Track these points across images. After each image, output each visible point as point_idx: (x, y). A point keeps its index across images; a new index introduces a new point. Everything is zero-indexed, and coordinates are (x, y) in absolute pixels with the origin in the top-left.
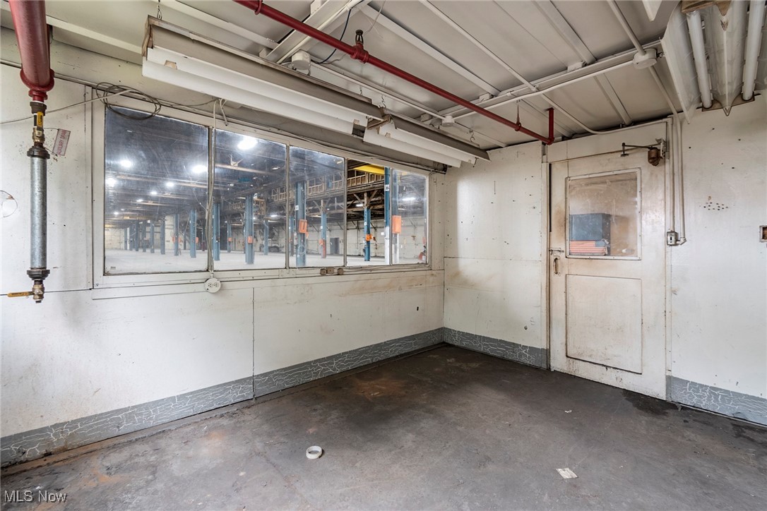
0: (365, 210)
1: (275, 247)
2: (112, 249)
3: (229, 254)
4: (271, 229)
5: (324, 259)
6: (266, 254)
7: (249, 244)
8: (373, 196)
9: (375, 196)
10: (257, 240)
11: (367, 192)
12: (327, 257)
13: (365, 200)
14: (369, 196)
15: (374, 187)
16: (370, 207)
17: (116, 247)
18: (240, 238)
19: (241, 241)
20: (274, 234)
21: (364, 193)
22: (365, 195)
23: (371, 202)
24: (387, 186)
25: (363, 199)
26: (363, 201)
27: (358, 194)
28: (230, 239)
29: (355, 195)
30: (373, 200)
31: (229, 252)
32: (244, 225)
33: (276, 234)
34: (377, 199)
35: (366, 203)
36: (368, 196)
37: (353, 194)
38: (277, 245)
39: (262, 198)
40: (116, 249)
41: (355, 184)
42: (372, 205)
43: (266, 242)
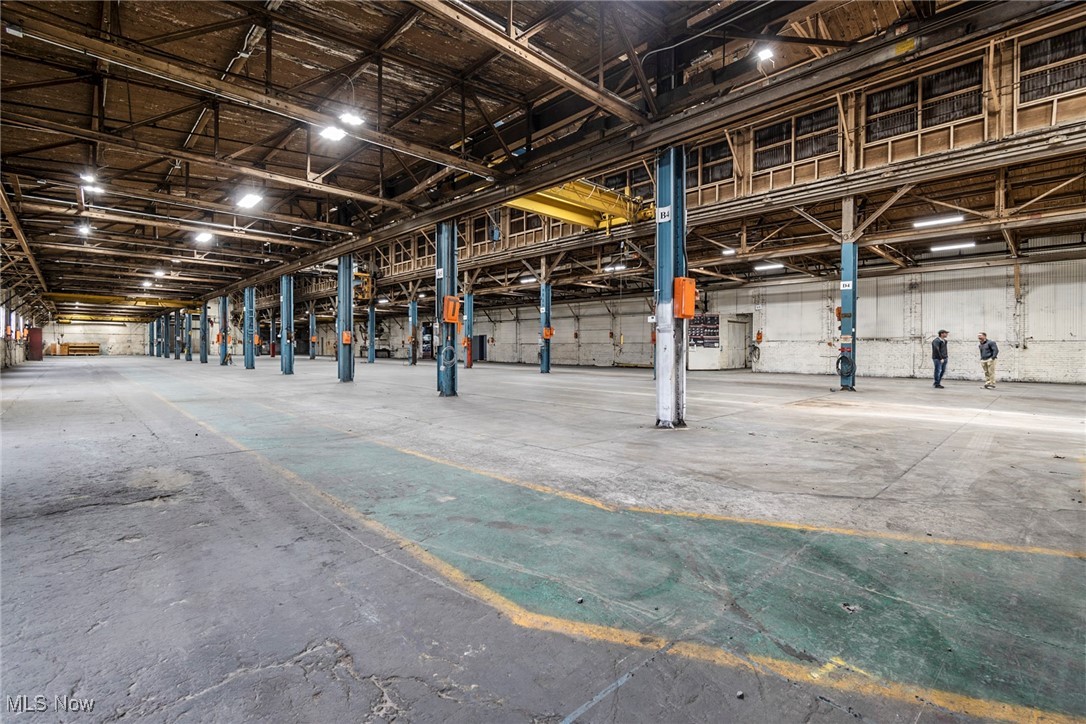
0: (543, 287)
1: (384, 350)
2: (132, 354)
3: (312, 362)
4: (378, 322)
5: (469, 370)
6: (372, 362)
7: (345, 345)
8: (556, 263)
9: (561, 264)
10: (356, 340)
11: (546, 256)
12: (474, 366)
13: (543, 270)
14: (549, 264)
15: (559, 248)
16: (550, 281)
17: (137, 351)
18: (331, 338)
19: (332, 342)
20: (382, 330)
21: (540, 257)
22: (543, 261)
23: (554, 273)
24: (662, 210)
25: (539, 268)
26: (538, 271)
27: (528, 260)
28: (313, 339)
29: (524, 262)
30: (556, 269)
31: (313, 358)
32: (336, 316)
33: (386, 330)
34: (564, 267)
35: (543, 275)
36: (547, 263)
37: (520, 261)
38: (387, 348)
39: (365, 272)
40: (138, 354)
41: (523, 244)
42: (554, 278)
43: (372, 342)
